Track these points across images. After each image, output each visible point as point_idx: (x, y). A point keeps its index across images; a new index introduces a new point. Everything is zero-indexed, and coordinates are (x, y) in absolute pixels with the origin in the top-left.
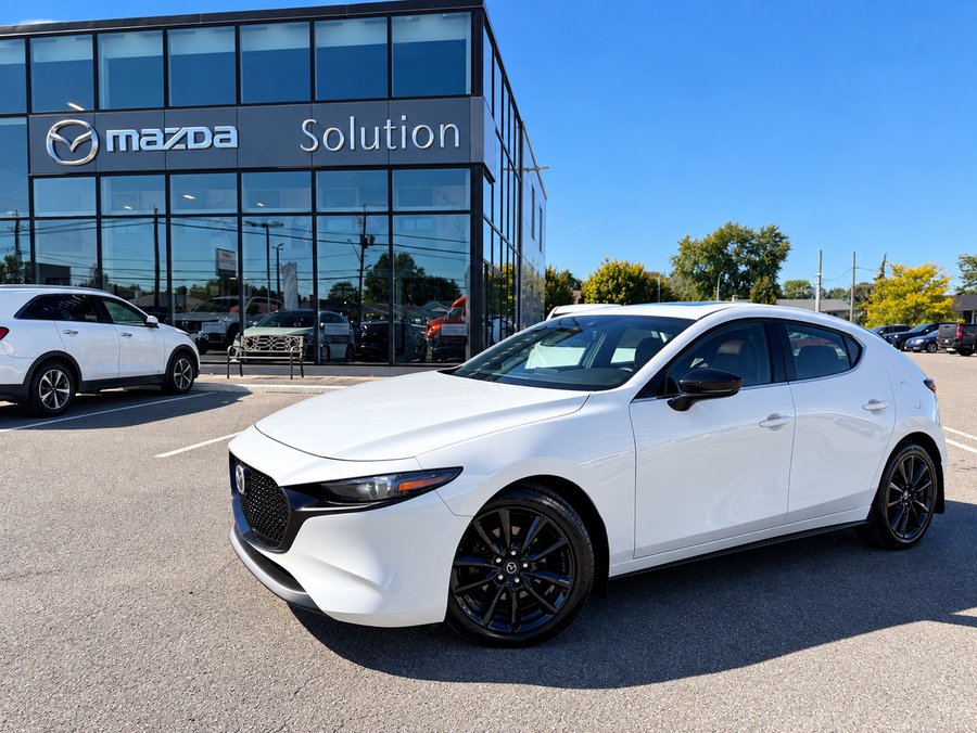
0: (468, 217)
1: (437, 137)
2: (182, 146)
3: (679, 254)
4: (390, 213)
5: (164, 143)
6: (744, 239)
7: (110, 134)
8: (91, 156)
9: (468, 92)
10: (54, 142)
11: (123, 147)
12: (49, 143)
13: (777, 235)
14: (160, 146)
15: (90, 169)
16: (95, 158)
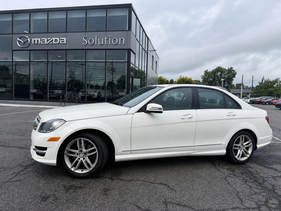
0: (126, 63)
1: (118, 42)
2: (51, 43)
3: (204, 75)
4: (106, 62)
7: (33, 39)
9: (127, 30)
11: (36, 43)
13: (233, 70)
14: (46, 43)
15: (28, 49)
16: (29, 46)
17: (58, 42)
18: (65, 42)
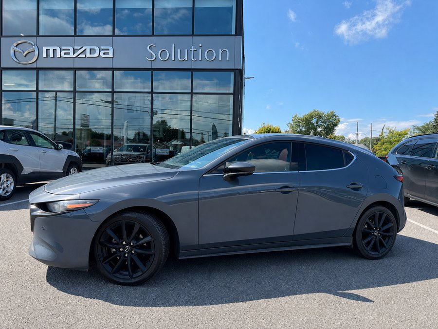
0: (232, 96)
1: (217, 55)
2: (83, 56)
4: (192, 94)
5: (74, 54)
6: (320, 117)
7: (45, 49)
8: (34, 59)
9: (233, 33)
10: (14, 51)
11: (51, 55)
12: (12, 52)
13: (335, 115)
14: (72, 55)
15: (34, 66)
16: (36, 60)
17: (96, 55)
18: (111, 55)
